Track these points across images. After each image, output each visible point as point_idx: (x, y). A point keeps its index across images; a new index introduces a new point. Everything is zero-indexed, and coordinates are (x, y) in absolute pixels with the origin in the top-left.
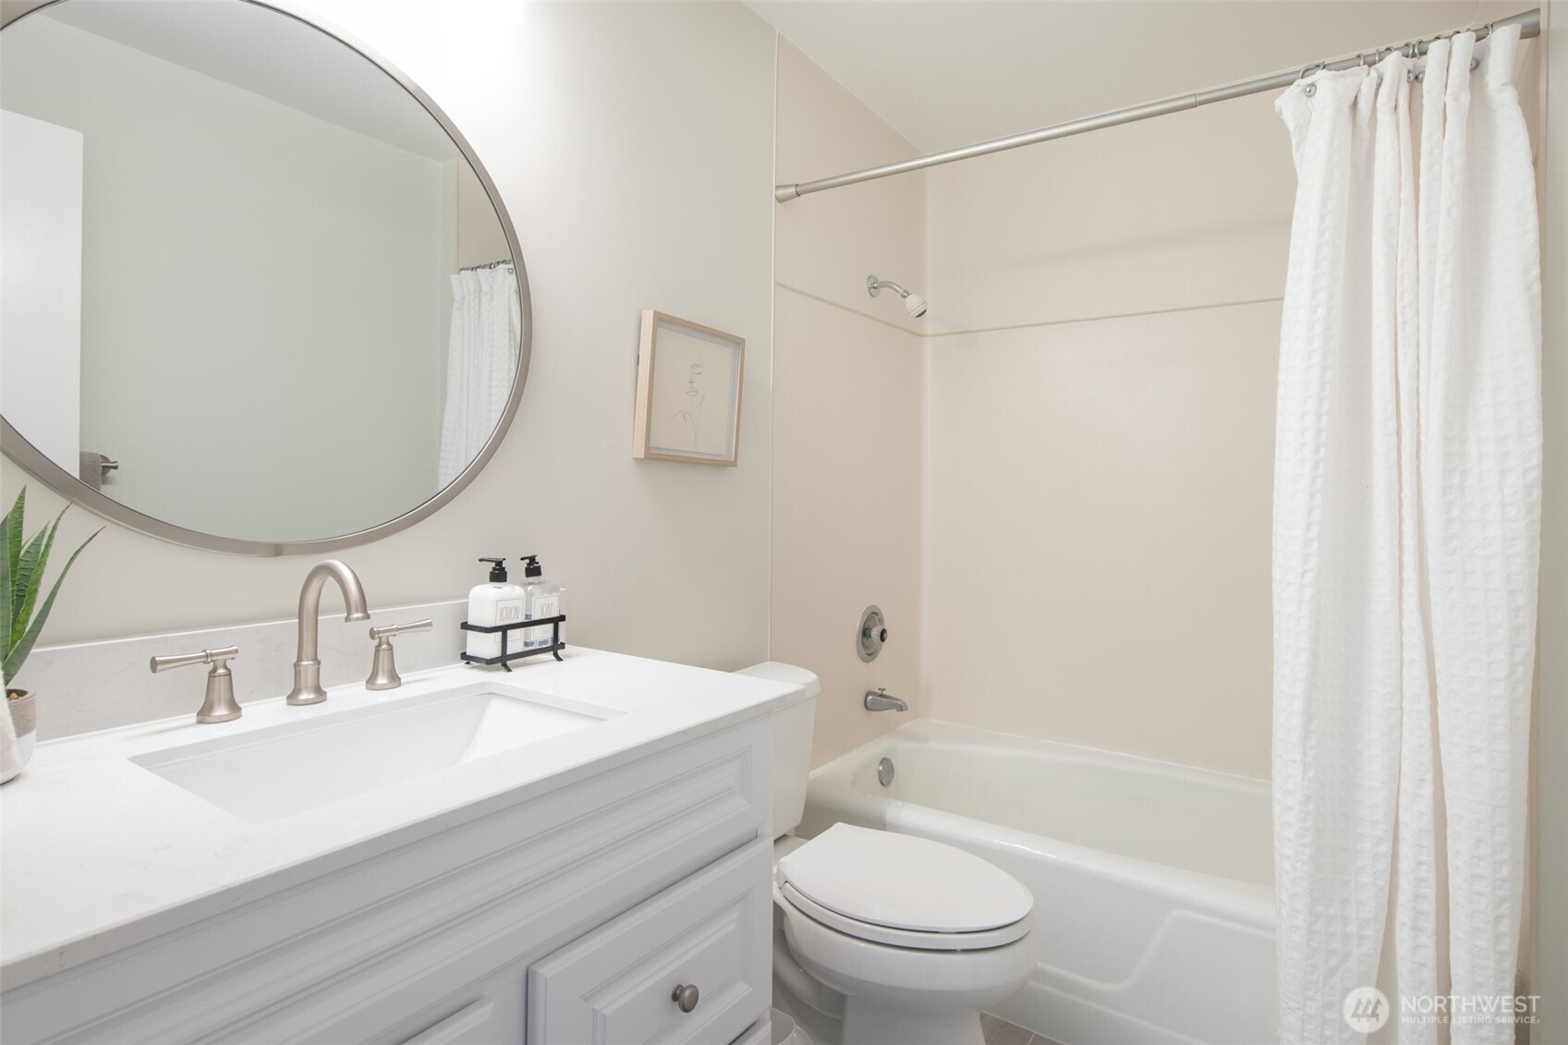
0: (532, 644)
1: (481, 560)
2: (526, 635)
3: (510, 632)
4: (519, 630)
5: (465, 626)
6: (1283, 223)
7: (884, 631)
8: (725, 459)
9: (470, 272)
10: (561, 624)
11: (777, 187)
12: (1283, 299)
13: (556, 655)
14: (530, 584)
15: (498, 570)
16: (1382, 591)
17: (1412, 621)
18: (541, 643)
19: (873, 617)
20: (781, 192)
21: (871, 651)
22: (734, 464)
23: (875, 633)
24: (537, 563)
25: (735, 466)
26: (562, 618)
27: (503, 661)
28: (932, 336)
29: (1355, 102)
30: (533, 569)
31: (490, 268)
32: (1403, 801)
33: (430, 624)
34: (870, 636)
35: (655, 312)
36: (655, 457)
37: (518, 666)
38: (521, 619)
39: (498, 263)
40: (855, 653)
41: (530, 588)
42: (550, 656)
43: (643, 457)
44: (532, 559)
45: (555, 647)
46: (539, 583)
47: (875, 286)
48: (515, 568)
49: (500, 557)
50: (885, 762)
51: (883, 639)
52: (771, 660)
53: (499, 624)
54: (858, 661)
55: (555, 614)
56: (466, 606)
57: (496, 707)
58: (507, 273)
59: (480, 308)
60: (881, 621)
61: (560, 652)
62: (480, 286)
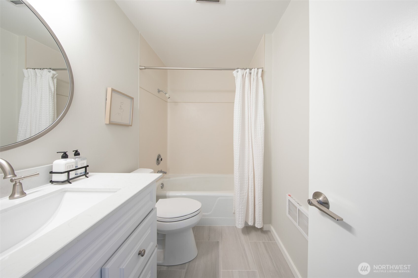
0: (77, 174)
1: (57, 153)
2: (75, 172)
3: (70, 172)
4: (74, 171)
5: (51, 172)
6: (234, 91)
7: (162, 159)
8: (129, 124)
9: (32, 69)
10: (87, 168)
11: (140, 66)
12: (234, 103)
13: (86, 176)
14: (76, 158)
15: (65, 155)
16: (247, 145)
17: (251, 149)
18: (81, 173)
19: (159, 156)
20: (141, 67)
21: (159, 163)
22: (131, 126)
23: (160, 159)
24: (78, 152)
25: (132, 126)
26: (88, 166)
27: (68, 181)
28: (169, 102)
29: (243, 75)
30: (77, 154)
31: (40, 69)
32: (250, 174)
33: (38, 174)
34: (159, 160)
35: (112, 88)
36: (111, 124)
37: (74, 181)
38: (74, 168)
39: (44, 69)
40: (156, 164)
41: (77, 159)
42: (84, 177)
43: (108, 123)
44: (77, 151)
45: (86, 174)
46: (79, 157)
47: (159, 91)
48: (71, 154)
49: (65, 151)
50: (162, 184)
51: (161, 160)
52: (139, 168)
53: (66, 170)
54: (156, 165)
55: (85, 165)
56: (52, 166)
57: (67, 195)
58: (48, 72)
59: (36, 80)
60: (161, 157)
61: (87, 175)
62: (36, 74)
